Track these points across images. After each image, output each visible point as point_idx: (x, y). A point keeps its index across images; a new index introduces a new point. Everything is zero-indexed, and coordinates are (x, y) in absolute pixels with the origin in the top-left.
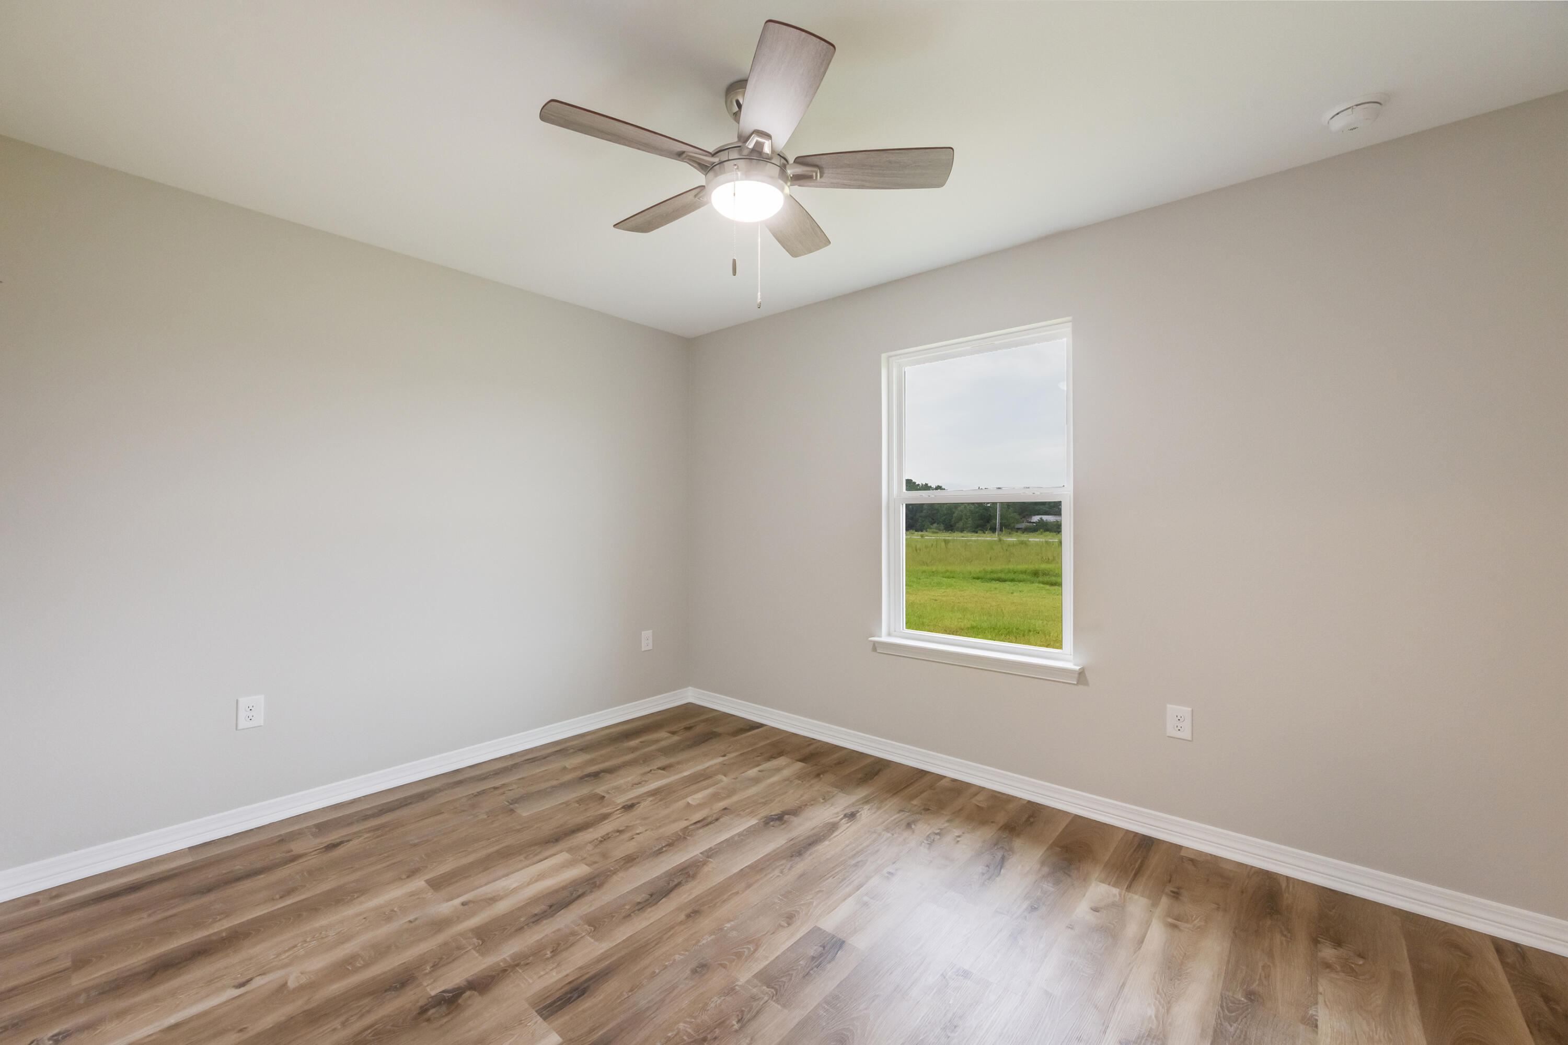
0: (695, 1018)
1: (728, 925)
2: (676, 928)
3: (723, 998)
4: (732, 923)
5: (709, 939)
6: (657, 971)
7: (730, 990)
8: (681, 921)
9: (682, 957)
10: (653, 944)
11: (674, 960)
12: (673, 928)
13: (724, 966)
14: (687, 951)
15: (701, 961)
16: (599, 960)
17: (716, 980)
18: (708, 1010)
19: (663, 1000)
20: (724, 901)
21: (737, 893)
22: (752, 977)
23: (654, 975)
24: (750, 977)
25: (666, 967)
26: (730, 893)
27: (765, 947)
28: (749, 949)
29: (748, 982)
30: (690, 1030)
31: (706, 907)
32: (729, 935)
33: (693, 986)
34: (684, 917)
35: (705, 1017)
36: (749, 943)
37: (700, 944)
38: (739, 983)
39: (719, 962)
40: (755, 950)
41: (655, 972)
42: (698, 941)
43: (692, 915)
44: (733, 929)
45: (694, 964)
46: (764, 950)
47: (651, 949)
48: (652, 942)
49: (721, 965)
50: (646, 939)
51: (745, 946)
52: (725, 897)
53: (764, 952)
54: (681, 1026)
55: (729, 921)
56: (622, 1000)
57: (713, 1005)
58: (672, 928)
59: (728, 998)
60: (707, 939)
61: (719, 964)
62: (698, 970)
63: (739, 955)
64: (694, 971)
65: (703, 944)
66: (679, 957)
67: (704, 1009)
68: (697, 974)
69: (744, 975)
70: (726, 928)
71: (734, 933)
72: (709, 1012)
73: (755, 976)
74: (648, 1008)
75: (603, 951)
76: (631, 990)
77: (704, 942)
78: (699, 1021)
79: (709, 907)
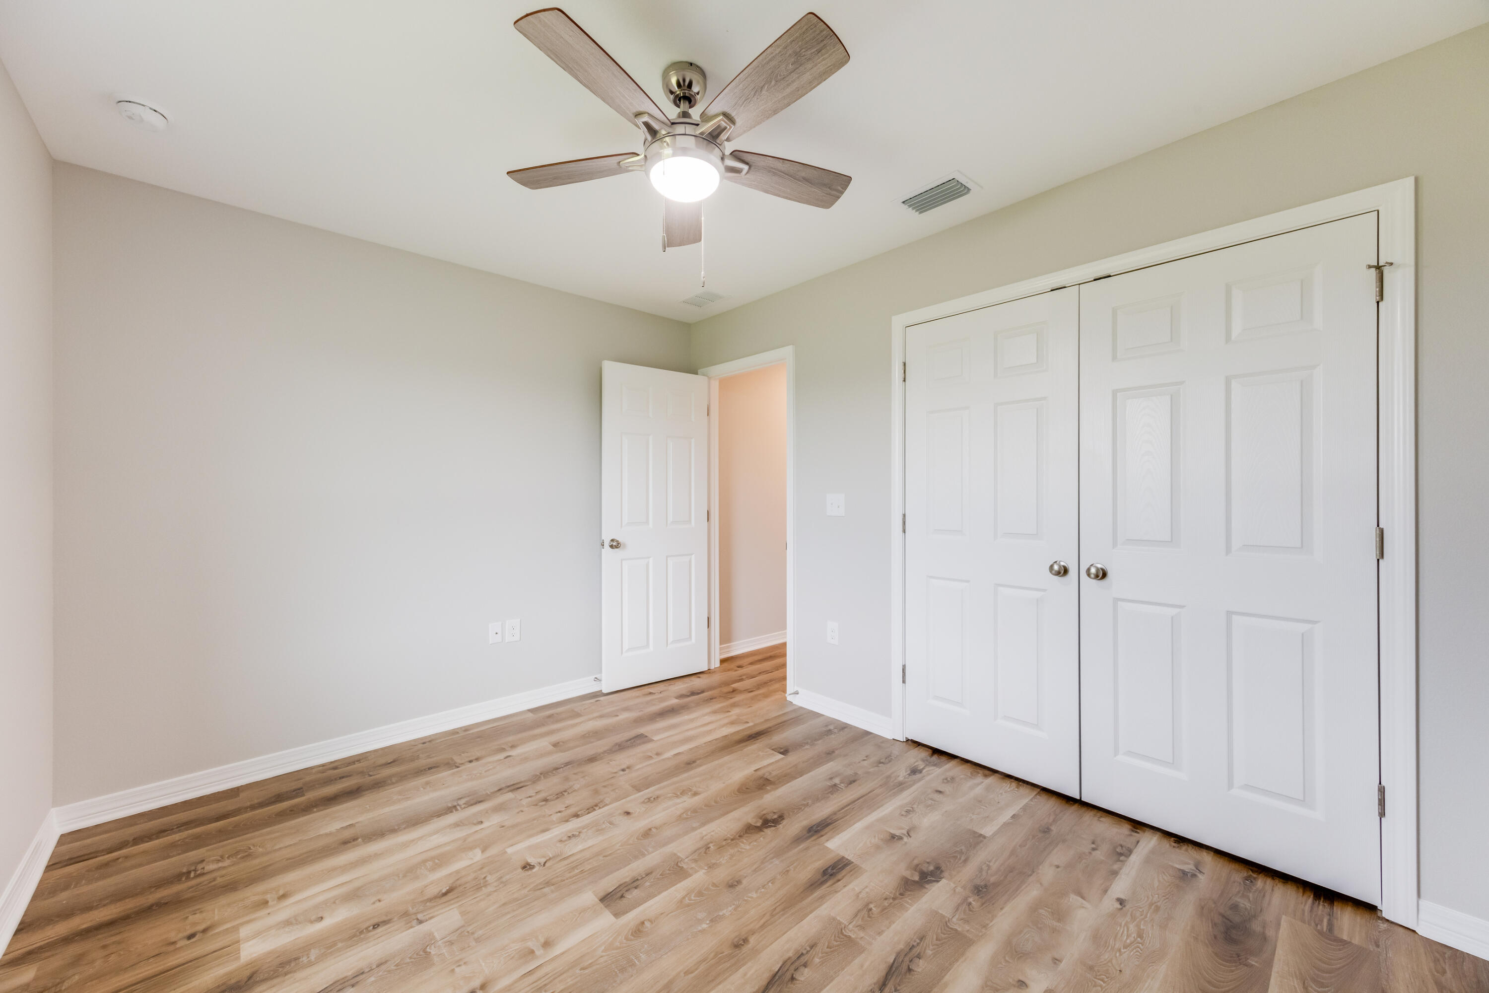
0: (739, 851)
1: (704, 926)
2: (757, 927)
3: (718, 862)
4: (700, 928)
5: (725, 911)
6: (770, 884)
7: (711, 867)
8: (753, 934)
9: (750, 895)
10: (778, 910)
11: (756, 892)
12: (761, 927)
13: (714, 885)
14: (746, 900)
15: (733, 890)
16: (822, 898)
17: (722, 874)
18: (729, 855)
19: (762, 863)
20: (704, 960)
21: (687, 973)
22: (692, 875)
23: (772, 881)
24: (694, 876)
25: (763, 887)
26: (696, 972)
27: (675, 900)
28: (690, 900)
29: (696, 872)
30: (742, 844)
31: (727, 953)
32: (706, 914)
33: (740, 871)
34: (750, 940)
35: (731, 851)
36: (688, 905)
37: (733, 906)
38: (704, 871)
39: (718, 888)
40: (684, 898)
41: (772, 883)
42: (735, 909)
43: (741, 942)
44: (700, 921)
45: (739, 888)
46: (676, 897)
47: (779, 905)
48: (780, 912)
49: (717, 886)
50: (786, 916)
51: (693, 902)
52: (702, 967)
53: (677, 895)
54: (748, 847)
55: (702, 931)
56: (792, 865)
57: (726, 858)
58: (763, 927)
59: (714, 861)
60: (727, 911)
61: (719, 887)
62: (736, 883)
63: (700, 894)
64: (739, 882)
65: (731, 906)
66: (752, 895)
67: (732, 856)
68: (737, 880)
69: (698, 877)
70: (708, 922)
71: (700, 916)
72: (729, 854)
73: (690, 875)
74: (772, 858)
75: (824, 906)
76: (788, 871)
77: (730, 908)
78: (736, 849)
79: (723, 953)
